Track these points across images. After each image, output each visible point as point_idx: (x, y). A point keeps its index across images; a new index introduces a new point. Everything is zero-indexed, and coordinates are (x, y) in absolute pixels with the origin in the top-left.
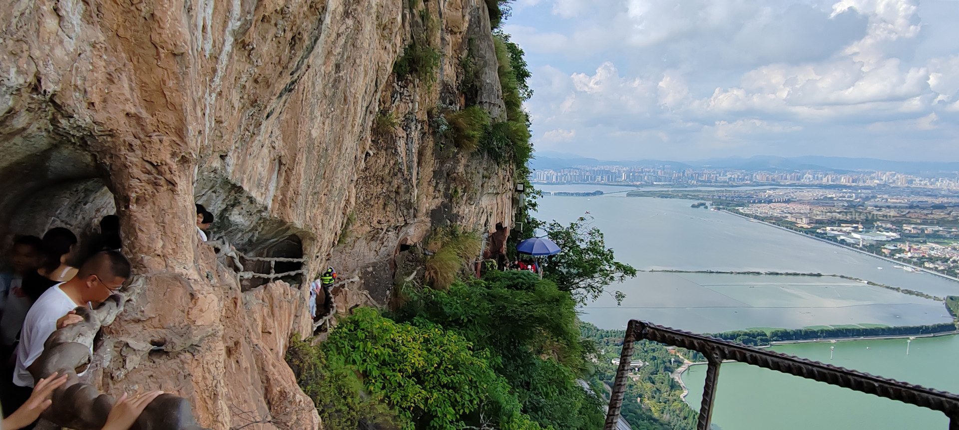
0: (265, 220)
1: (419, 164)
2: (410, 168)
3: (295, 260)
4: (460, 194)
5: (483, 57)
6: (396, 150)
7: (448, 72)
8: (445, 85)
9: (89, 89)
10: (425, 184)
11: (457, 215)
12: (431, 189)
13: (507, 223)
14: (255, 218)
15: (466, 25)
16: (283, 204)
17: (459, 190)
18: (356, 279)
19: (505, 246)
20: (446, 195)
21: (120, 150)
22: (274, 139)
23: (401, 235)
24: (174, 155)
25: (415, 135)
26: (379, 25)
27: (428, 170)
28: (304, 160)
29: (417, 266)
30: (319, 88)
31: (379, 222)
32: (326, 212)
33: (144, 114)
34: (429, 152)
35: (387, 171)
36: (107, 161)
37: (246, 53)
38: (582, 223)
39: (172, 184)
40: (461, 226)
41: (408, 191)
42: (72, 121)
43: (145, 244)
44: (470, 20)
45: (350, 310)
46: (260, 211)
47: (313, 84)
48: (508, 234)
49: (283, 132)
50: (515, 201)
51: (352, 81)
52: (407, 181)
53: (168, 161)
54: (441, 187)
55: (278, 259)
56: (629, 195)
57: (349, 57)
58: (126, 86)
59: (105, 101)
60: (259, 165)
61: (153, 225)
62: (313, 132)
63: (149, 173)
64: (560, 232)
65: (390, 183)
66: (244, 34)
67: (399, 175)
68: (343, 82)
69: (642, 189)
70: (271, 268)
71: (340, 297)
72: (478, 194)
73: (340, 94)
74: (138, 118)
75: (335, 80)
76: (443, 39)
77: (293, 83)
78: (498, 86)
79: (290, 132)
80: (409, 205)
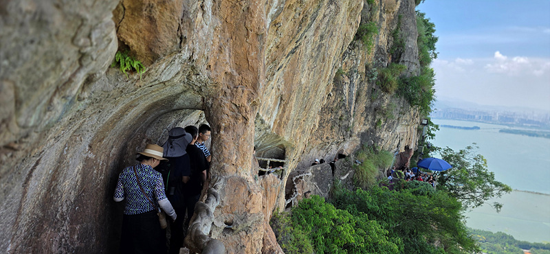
0: (268, 134)
1: (356, 101)
2: (350, 103)
3: (281, 161)
4: (382, 123)
5: (407, 29)
6: (342, 91)
7: (382, 39)
8: (379, 49)
9: (209, 57)
10: (359, 115)
11: (379, 138)
12: (363, 119)
13: (412, 146)
14: (263, 133)
15: (398, 7)
16: (279, 125)
17: (382, 121)
18: (310, 174)
19: (409, 162)
20: (372, 124)
21: (219, 95)
22: (279, 83)
23: (340, 147)
24: (249, 100)
25: (356, 81)
26: (349, 9)
27: (362, 106)
28: (295, 98)
29: (349, 170)
30: (309, 51)
31: (327, 138)
32: (303, 132)
33: (235, 73)
34: (363, 94)
35: (335, 105)
36: (210, 101)
37: (276, 29)
38: (470, 151)
39: (246, 119)
40: (381, 146)
41: (348, 119)
42: (198, 76)
43: (226, 156)
44: (401, 3)
45: (305, 194)
46: (266, 129)
47: (306, 48)
48: (412, 154)
49: (285, 80)
50: (419, 130)
51: (329, 47)
52: (348, 112)
53: (246, 104)
54: (370, 118)
55: (272, 160)
56: (501, 131)
57: (329, 31)
58: (227, 55)
59: (216, 64)
60: (269, 100)
61: (232, 144)
62: (302, 80)
63: (233, 111)
64: (452, 156)
65: (336, 113)
66: (277, 16)
67: (343, 108)
68: (324, 47)
69: (512, 128)
70: (267, 164)
71: (300, 184)
72: (395, 125)
73: (321, 56)
74: (231, 75)
75: (319, 46)
76: (381, 16)
77: (296, 48)
78: (416, 50)
79: (289, 79)
80: (347, 128)
